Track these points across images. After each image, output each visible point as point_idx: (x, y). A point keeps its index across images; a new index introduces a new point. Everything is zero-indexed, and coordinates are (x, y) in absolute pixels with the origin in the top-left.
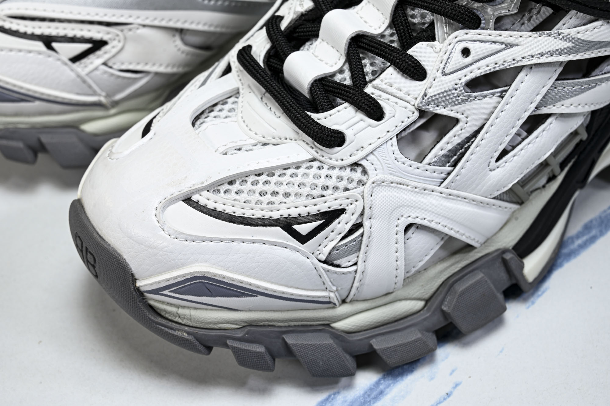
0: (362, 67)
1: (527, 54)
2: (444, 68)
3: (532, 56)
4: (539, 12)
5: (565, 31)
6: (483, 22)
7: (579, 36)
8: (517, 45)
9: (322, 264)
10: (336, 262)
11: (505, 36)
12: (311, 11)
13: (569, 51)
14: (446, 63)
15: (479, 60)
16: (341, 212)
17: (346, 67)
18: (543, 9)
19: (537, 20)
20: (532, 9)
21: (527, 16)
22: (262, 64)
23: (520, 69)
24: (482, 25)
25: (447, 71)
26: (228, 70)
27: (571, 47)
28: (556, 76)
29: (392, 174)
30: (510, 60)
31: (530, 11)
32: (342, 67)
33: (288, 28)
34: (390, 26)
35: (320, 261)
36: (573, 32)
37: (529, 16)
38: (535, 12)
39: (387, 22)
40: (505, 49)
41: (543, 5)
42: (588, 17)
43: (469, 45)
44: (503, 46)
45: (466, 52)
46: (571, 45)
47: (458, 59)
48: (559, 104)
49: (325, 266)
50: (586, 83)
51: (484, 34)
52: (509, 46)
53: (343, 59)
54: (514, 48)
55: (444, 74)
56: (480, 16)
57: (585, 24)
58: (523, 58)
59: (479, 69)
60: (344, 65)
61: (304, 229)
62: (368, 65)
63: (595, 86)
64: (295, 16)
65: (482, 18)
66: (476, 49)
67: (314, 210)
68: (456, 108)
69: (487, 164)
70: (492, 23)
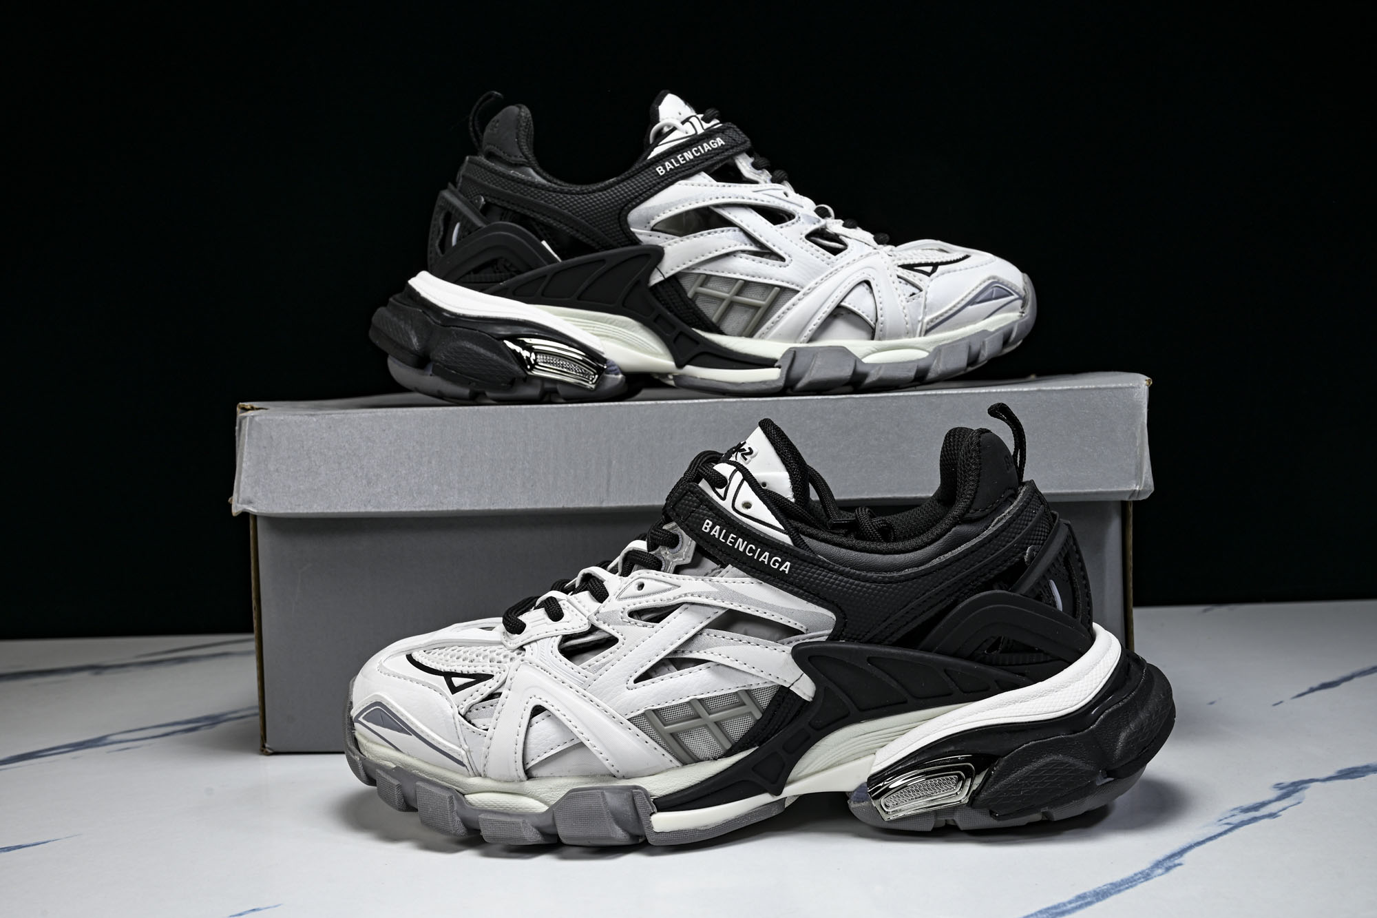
2: (620, 594)
6: (665, 566)
7: (726, 585)
8: (679, 586)
9: (460, 717)
10: (473, 721)
11: (678, 578)
14: (623, 591)
15: (649, 594)
23: (678, 605)
24: (663, 569)
25: (622, 597)
28: (706, 622)
29: (542, 661)
30: (672, 598)
35: (459, 713)
40: (671, 588)
43: (645, 581)
44: (670, 586)
45: (641, 586)
46: (717, 590)
47: (633, 589)
49: (462, 719)
50: (738, 638)
51: (660, 575)
52: (675, 586)
55: (620, 599)
59: (645, 602)
61: (457, 681)
63: (746, 645)
65: (665, 564)
66: (650, 586)
67: (472, 671)
68: (619, 629)
69: (624, 679)
70: (672, 569)
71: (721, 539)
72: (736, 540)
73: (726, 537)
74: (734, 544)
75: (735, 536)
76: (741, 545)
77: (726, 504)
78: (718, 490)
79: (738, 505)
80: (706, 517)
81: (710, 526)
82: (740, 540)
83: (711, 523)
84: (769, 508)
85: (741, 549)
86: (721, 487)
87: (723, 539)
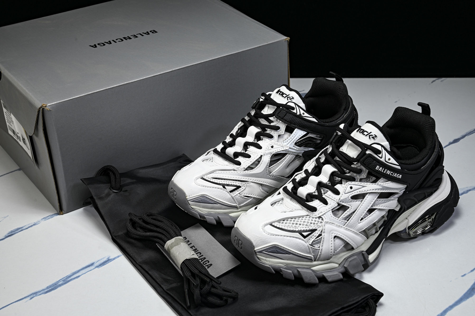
0: (321, 191)
1: (369, 189)
2: (345, 192)
3: (370, 190)
4: (372, 179)
5: (380, 183)
6: (356, 180)
7: (384, 185)
8: (366, 187)
9: (310, 246)
10: (314, 246)
11: (362, 184)
12: (305, 177)
13: (381, 189)
14: (346, 190)
15: (355, 190)
16: (315, 230)
17: (316, 191)
18: (373, 178)
19: (371, 180)
20: (370, 178)
21: (368, 180)
22: (290, 191)
23: (367, 193)
24: (356, 181)
25: (346, 193)
26: (279, 193)
27: (381, 188)
28: (377, 197)
29: (330, 221)
30: (364, 191)
31: (369, 178)
32: (315, 191)
33: (298, 181)
34: (329, 181)
35: (309, 245)
36: (382, 184)
37: (369, 179)
38: (371, 179)
39: (328, 180)
40: (362, 188)
41: (373, 177)
42: (386, 180)
43: (352, 186)
44: (362, 187)
45: (351, 188)
46: (381, 187)
47: (349, 189)
48: (378, 206)
49: (311, 246)
50: (386, 200)
51: (356, 183)
52: (364, 187)
53: (315, 189)
54: (365, 188)
55: (345, 193)
56: (355, 178)
57: (385, 182)
58: (368, 190)
59: (355, 193)
60: (316, 190)
61: (305, 234)
62: (323, 191)
63: (389, 201)
64: (300, 178)
65: (356, 179)
66: (354, 187)
67: (308, 229)
68: (348, 203)
69: (357, 221)
70: (359, 180)
71: (382, 171)
72: (387, 171)
73: (384, 171)
74: (386, 172)
75: (387, 170)
76: (389, 172)
77: (383, 160)
78: (379, 155)
79: (387, 160)
80: (377, 165)
81: (379, 168)
82: (388, 171)
83: (379, 167)
84: (394, 159)
85: (389, 174)
86: (380, 154)
87: (383, 171)
